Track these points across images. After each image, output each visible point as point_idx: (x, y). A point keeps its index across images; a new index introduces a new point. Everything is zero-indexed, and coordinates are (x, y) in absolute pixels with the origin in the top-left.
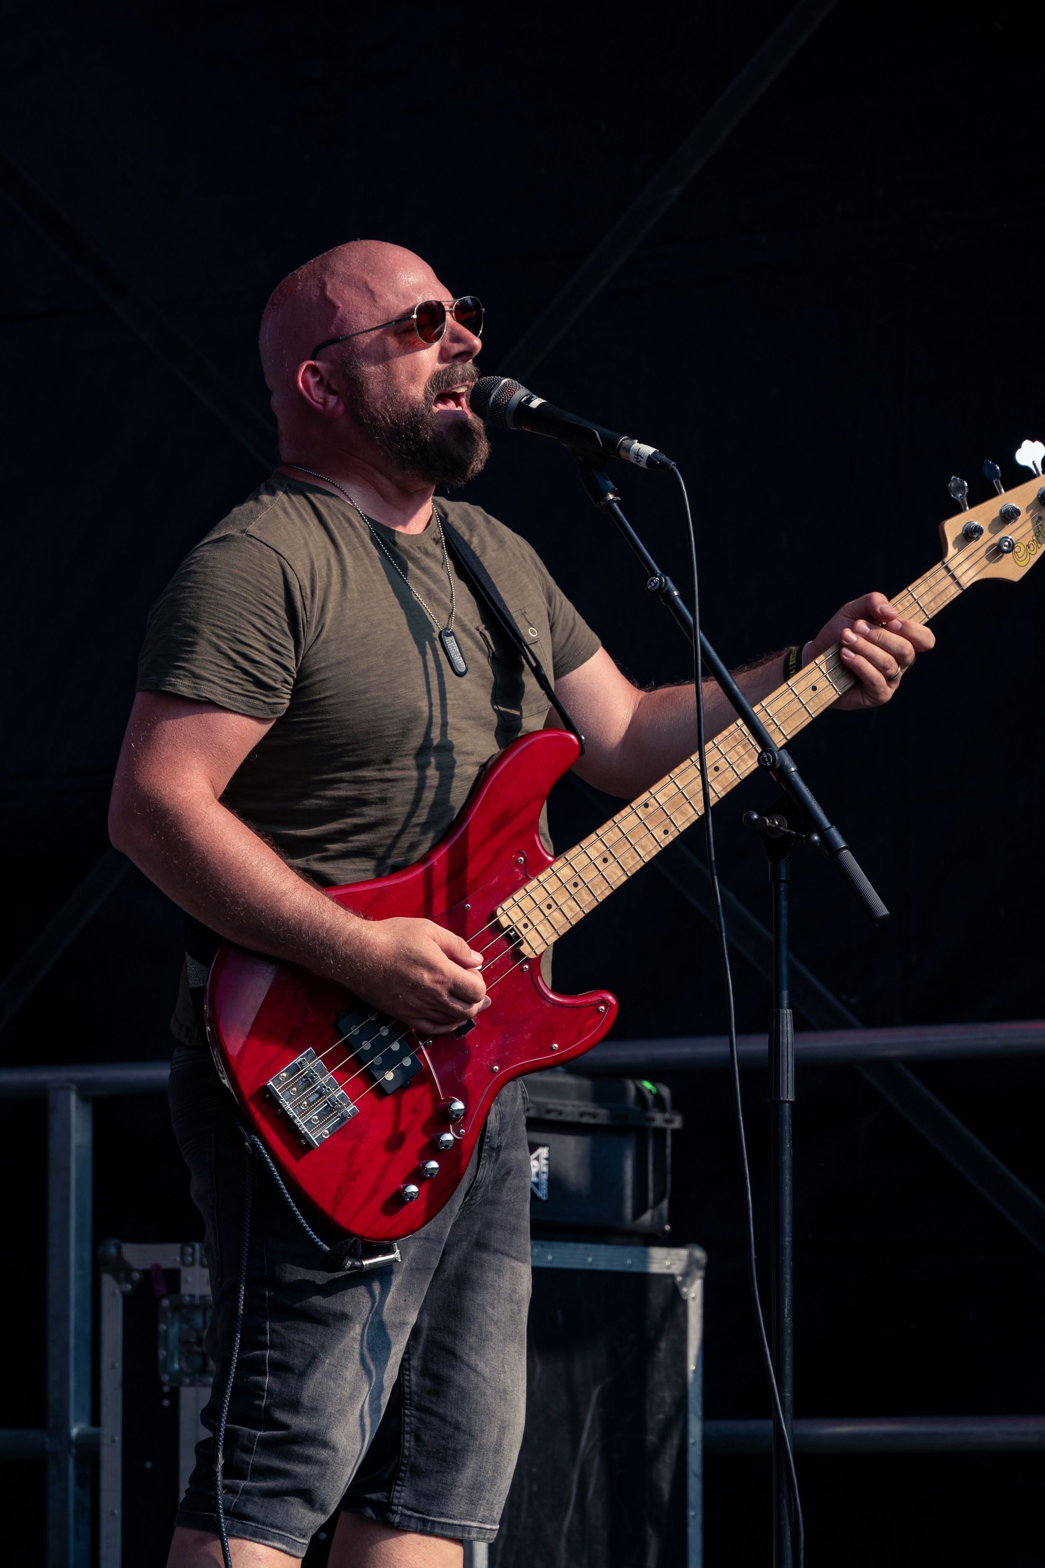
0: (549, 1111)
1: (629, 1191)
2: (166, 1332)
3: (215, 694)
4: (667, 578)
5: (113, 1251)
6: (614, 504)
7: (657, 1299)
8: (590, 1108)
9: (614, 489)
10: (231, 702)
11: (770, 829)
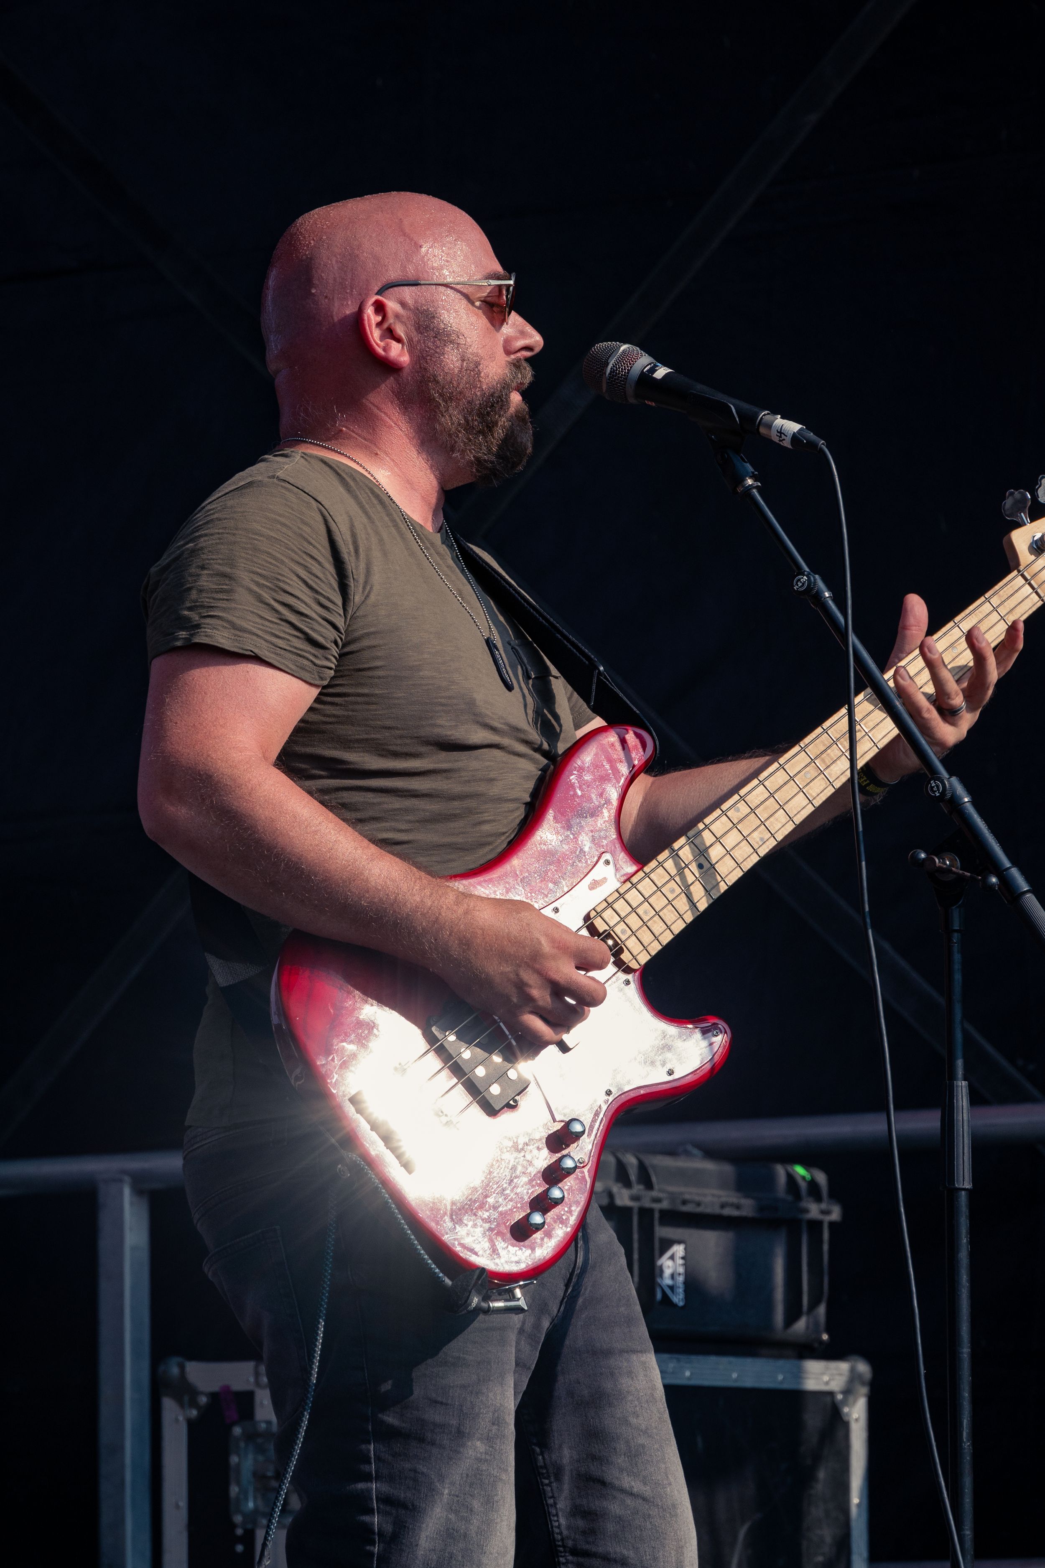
0: (684, 1202)
1: (779, 1294)
2: (238, 1465)
3: (259, 648)
4: (817, 576)
5: (175, 1371)
6: (754, 490)
7: (813, 1421)
8: (732, 1197)
9: (753, 473)
10: (278, 658)
11: (940, 870)
